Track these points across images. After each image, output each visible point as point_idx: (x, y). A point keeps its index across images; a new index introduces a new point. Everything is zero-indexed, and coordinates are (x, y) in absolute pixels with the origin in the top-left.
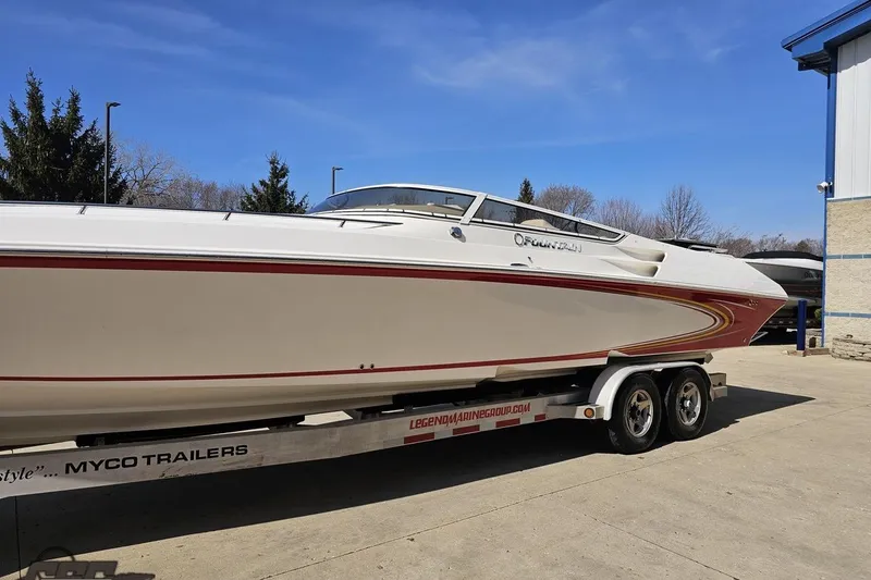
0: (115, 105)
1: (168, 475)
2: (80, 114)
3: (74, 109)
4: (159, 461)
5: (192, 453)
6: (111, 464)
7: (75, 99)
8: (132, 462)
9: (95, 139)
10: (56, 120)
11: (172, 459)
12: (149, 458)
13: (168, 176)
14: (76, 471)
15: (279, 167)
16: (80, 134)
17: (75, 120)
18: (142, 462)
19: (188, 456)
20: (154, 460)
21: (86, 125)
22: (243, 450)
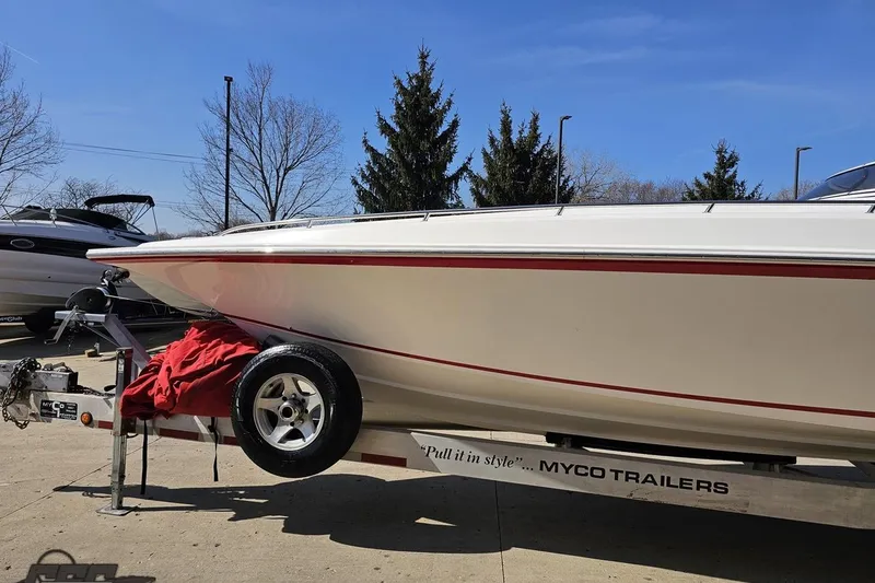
0: (567, 118)
1: (636, 496)
2: (538, 132)
3: (535, 128)
4: (627, 479)
5: (663, 478)
6: (580, 470)
7: (536, 119)
8: (600, 473)
9: (550, 152)
10: (521, 140)
11: (641, 479)
12: (617, 472)
13: (608, 180)
14: (549, 470)
15: (727, 156)
16: (538, 149)
17: (535, 137)
18: (610, 475)
19: (658, 481)
20: (622, 477)
21: (543, 141)
22: (722, 488)
